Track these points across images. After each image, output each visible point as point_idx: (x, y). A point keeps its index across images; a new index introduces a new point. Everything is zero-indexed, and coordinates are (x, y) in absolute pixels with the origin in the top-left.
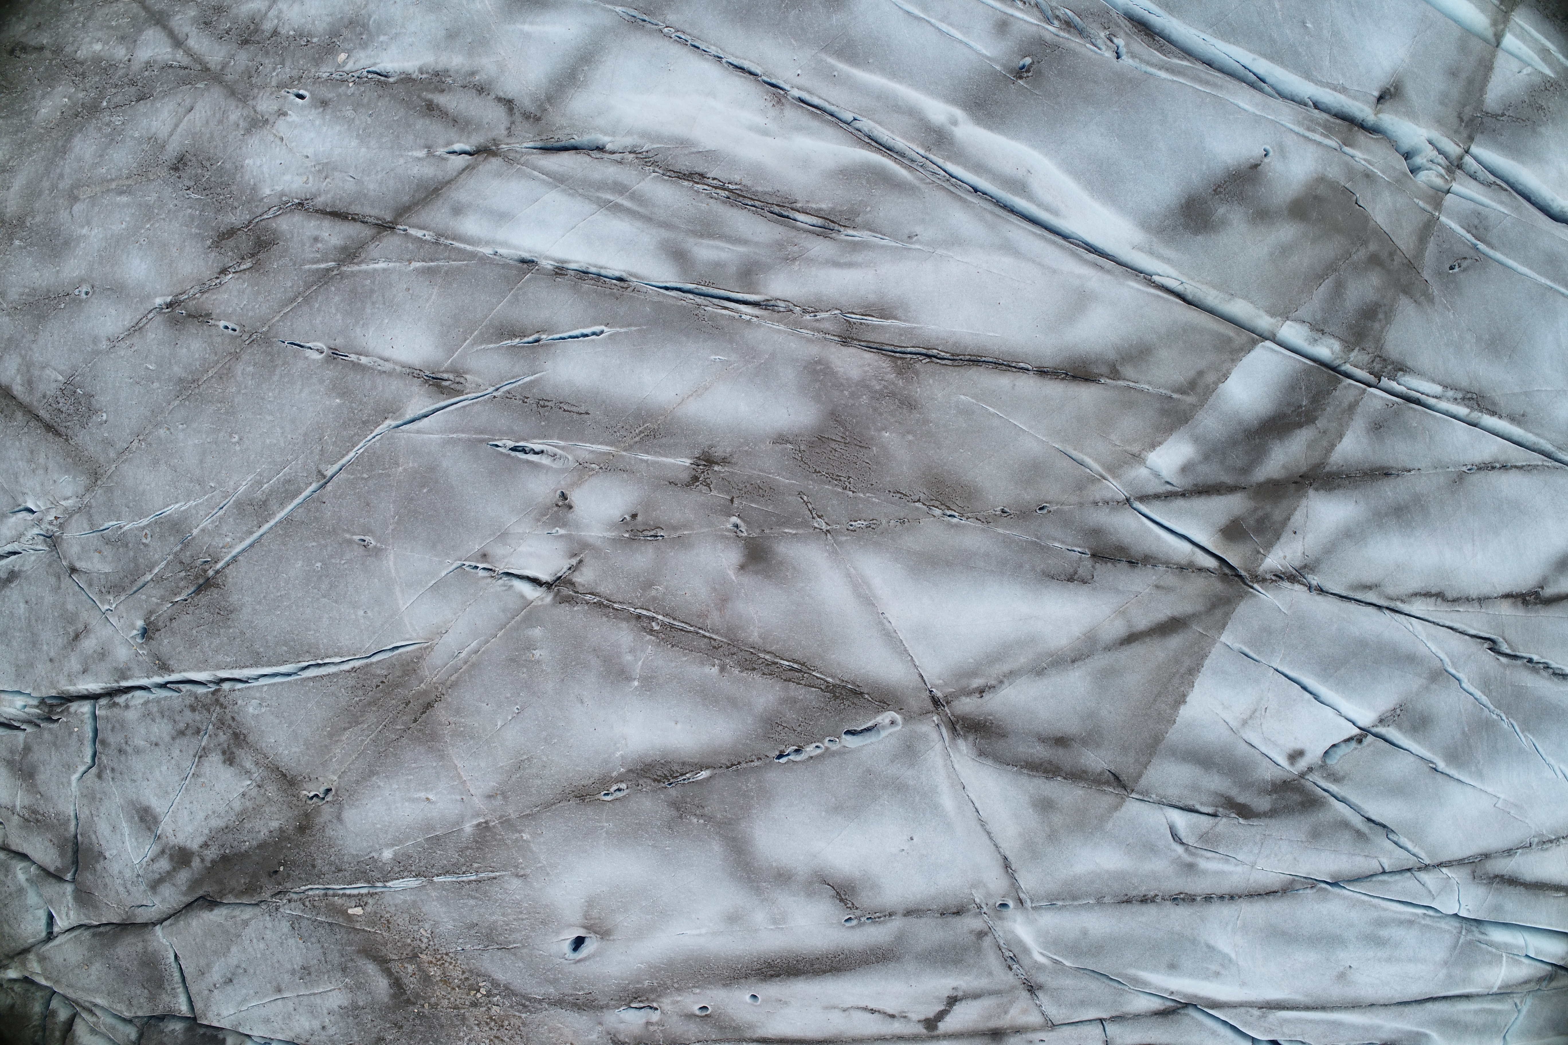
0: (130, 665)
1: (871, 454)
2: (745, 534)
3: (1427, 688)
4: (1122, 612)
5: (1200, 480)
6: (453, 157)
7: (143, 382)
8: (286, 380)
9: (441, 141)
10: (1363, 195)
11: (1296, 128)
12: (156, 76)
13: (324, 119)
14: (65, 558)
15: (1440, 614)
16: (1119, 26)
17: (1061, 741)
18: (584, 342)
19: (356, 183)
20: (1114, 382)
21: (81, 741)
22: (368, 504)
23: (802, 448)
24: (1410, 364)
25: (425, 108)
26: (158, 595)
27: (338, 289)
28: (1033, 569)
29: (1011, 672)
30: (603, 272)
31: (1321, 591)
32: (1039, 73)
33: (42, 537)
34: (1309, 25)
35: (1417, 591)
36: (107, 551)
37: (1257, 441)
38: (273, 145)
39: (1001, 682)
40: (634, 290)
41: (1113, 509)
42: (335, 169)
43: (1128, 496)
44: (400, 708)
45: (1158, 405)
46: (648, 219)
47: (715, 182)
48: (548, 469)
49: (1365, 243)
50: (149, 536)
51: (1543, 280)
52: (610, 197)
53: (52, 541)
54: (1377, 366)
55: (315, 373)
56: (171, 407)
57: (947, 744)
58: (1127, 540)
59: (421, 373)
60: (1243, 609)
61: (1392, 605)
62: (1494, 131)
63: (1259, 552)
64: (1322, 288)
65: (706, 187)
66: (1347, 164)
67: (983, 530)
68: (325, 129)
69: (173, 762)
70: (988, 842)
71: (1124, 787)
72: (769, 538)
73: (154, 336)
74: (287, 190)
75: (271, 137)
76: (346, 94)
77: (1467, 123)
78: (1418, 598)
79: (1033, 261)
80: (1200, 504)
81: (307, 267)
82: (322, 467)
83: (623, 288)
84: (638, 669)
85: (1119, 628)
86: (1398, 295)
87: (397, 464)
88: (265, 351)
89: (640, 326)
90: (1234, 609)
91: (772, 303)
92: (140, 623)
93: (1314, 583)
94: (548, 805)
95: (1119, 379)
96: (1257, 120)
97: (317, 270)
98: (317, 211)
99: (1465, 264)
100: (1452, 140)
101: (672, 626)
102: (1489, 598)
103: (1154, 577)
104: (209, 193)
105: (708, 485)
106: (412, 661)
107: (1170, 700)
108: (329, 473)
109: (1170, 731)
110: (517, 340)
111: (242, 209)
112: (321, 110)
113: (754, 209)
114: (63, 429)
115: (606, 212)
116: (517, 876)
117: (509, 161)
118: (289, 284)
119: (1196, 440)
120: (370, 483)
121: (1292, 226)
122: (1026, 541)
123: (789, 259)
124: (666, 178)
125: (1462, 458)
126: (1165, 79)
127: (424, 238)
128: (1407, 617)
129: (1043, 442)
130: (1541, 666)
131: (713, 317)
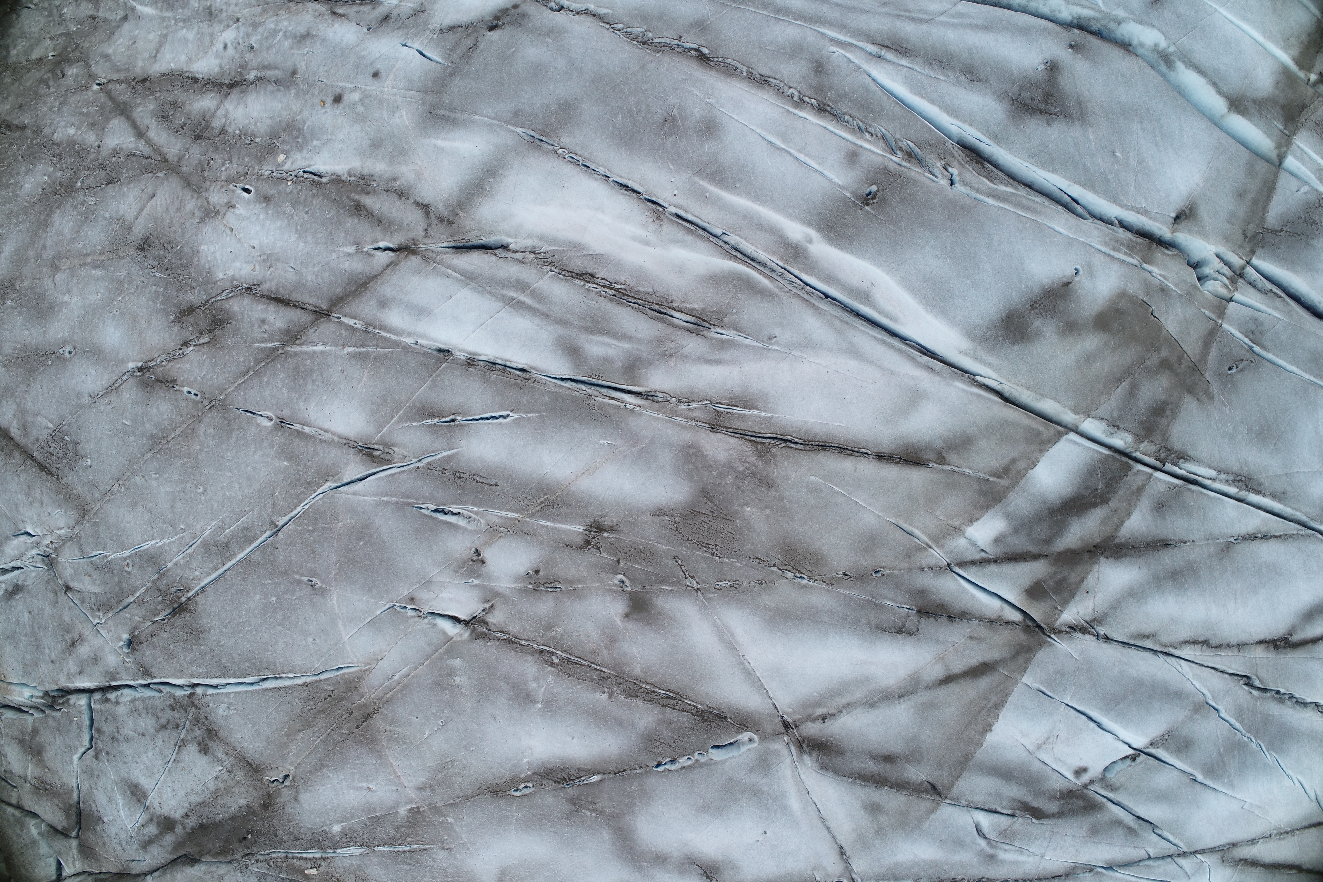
0: (119, 670)
1: (736, 527)
2: (629, 589)
3: (1191, 718)
4: (941, 659)
5: (1010, 549)
6: (378, 253)
7: (121, 435)
8: (242, 443)
9: (368, 239)
10: (1158, 307)
11: (1103, 249)
12: (123, 162)
13: (267, 214)
14: (61, 578)
15: (1205, 658)
16: (954, 157)
17: (888, 759)
18: (493, 424)
19: (296, 274)
20: (941, 466)
21: (80, 728)
22: (314, 552)
23: (677, 519)
24: (1190, 453)
25: (353, 208)
26: (140, 615)
27: (283, 366)
28: (869, 623)
29: (848, 704)
30: (508, 364)
31: (1107, 639)
32: (883, 200)
33: (40, 557)
34: (1118, 154)
35: (1187, 639)
36: (96, 575)
37: (1059, 517)
38: (224, 234)
39: (840, 711)
40: (534, 381)
41: (936, 573)
42: (278, 260)
43: (949, 562)
44: (345, 716)
45: (977, 487)
46: (546, 316)
47: (603, 281)
48: (464, 530)
50: (131, 565)
51: (1307, 376)
52: (513, 294)
53: (49, 560)
54: (1163, 455)
55: (266, 439)
56: (145, 459)
57: (795, 759)
58: (947, 598)
59: (356, 444)
60: (1042, 655)
61: (1166, 650)
62: (1273, 245)
63: (1057, 609)
64: (1119, 390)
65: (595, 286)
66: (1145, 280)
67: (828, 590)
68: (268, 223)
69: (157, 749)
70: (828, 835)
71: (939, 794)
72: (649, 592)
73: (128, 396)
74: (237, 275)
75: (222, 227)
76: (285, 191)
77: (1250, 239)
78: (1188, 645)
79: (875, 364)
80: (1010, 569)
81: (256, 345)
82: (274, 518)
83: (525, 379)
84: (541, 694)
85: (938, 671)
86: (1184, 395)
87: (337, 519)
88: (223, 416)
89: (540, 412)
90: (1035, 656)
91: (651, 394)
92: (126, 636)
93: (1102, 633)
94: (469, 798)
95: (944, 464)
96: (1070, 242)
97: (265, 348)
98: (263, 296)
99: (1241, 365)
100: (1236, 254)
101: (569, 661)
102: (1246, 644)
103: (969, 630)
104: (170, 273)
105: (598, 548)
106: (354, 680)
107: (979, 728)
108: (280, 524)
109: (978, 752)
110: (436, 420)
111: (200, 290)
112: (264, 205)
113: (636, 306)
114: (55, 470)
115: (510, 309)
116: (443, 849)
117: (427, 259)
118: (242, 359)
119: (1008, 516)
120: (315, 534)
121: (1096, 337)
122: (863, 600)
123: (667, 356)
124: (561, 276)
125: (1230, 531)
126: (992, 205)
127: (356, 326)
128: (1177, 659)
129: (879, 516)
130: (1286, 697)
131: (602, 407)
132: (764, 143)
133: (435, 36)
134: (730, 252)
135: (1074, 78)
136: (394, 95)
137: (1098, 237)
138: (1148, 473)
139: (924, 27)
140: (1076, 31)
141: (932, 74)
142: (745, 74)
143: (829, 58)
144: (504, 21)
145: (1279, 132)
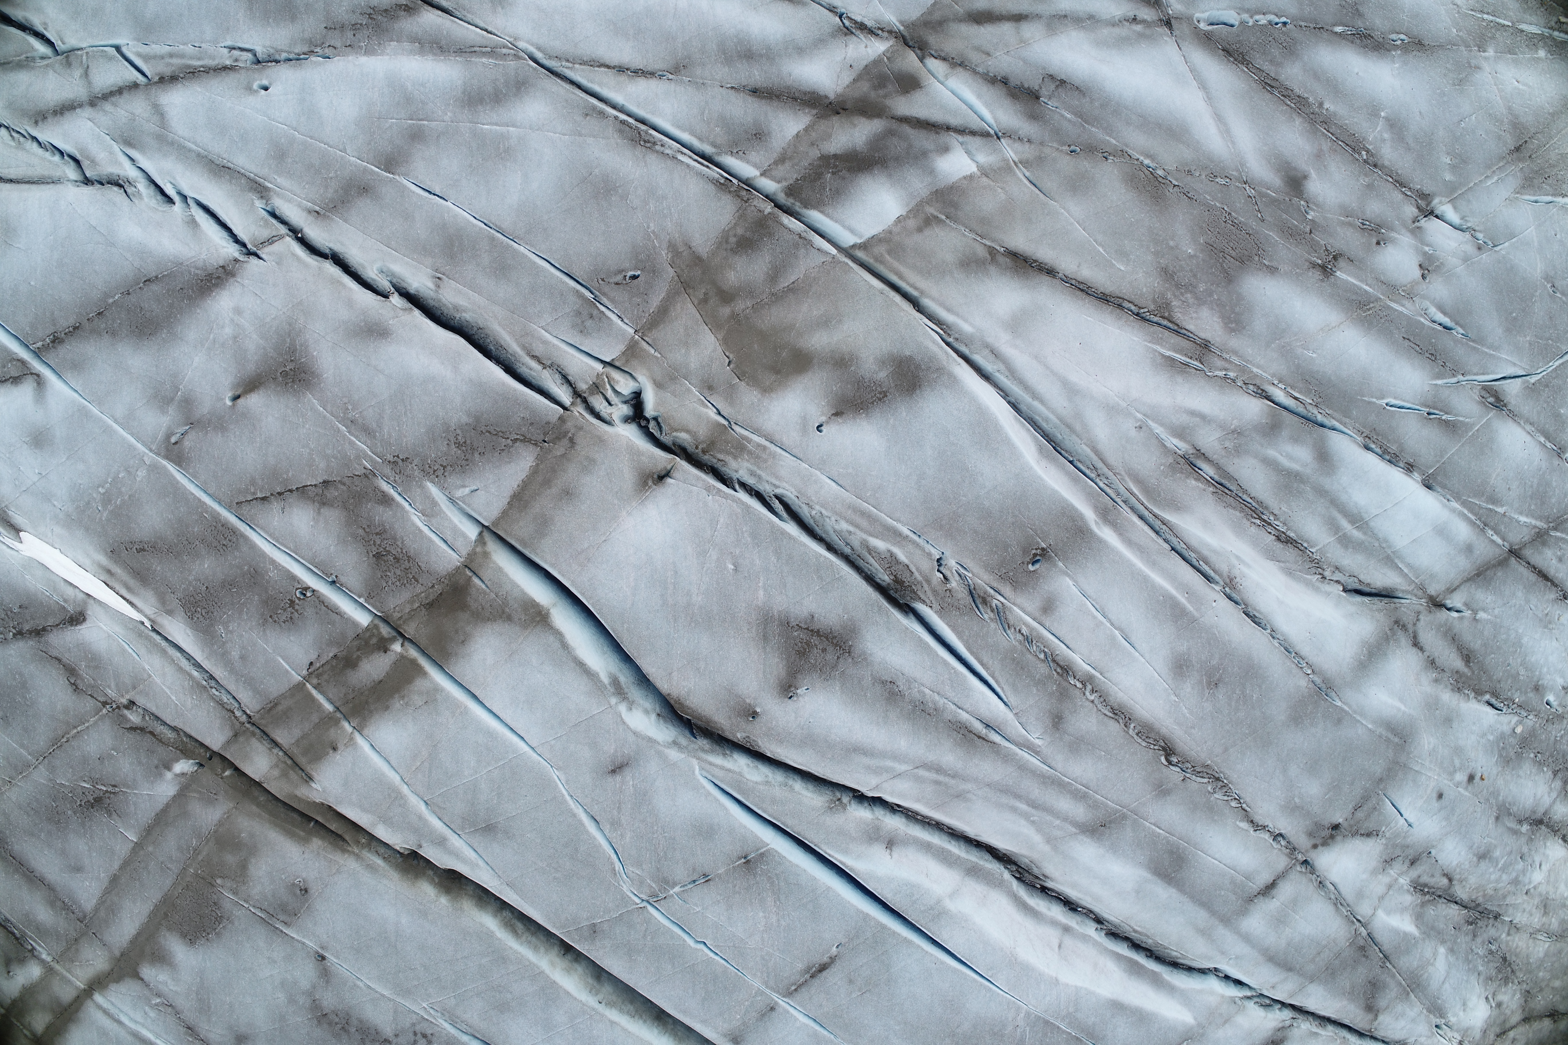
1: (1205, 237)
2: (1302, 203)
4: (1023, 42)
5: (933, 136)
6: (1459, 605)
9: (1464, 625)
10: (721, 368)
11: (779, 450)
13: (1540, 673)
16: (933, 592)
18: (1400, 400)
19: (1529, 601)
20: (993, 245)
23: (1257, 258)
24: (711, 188)
25: (1471, 660)
27: (1552, 510)
28: (1092, 101)
29: (1113, 26)
30: (1379, 459)
31: (832, 11)
32: (1025, 551)
34: (731, 567)
37: (876, 155)
39: (1120, 21)
40: (1361, 434)
41: (1016, 133)
42: (1540, 621)
43: (997, 142)
44: (1534, 156)
45: (959, 213)
46: (1335, 503)
47: (1270, 531)
48: (1431, 304)
49: (734, 316)
51: (522, 249)
52: (1357, 534)
54: (743, 195)
58: (1007, 102)
59: (1508, 413)
60: (914, 13)
62: (532, 424)
63: (888, 58)
64: (793, 278)
65: (1278, 528)
66: (732, 403)
67: (1127, 146)
68: (1541, 662)
72: (1286, 194)
76: (1521, 693)
77: (565, 436)
79: (1052, 371)
83: (1368, 439)
84: (1381, 124)
86: (708, 257)
87: (1530, 344)
89: (1362, 400)
90: (922, 15)
91: (1257, 395)
93: (838, 19)
94: (1441, 46)
95: (990, 247)
96: (821, 465)
98: (1556, 585)
99: (619, 278)
100: (583, 423)
101: (1353, 150)
103: (990, 63)
105: (1327, 250)
106: (1527, 187)
110: (1443, 418)
112: (1540, 684)
113: (1244, 496)
115: (1365, 516)
116: (1458, 6)
117: (1422, 588)
119: (932, 172)
120: (1547, 335)
121: (813, 346)
122: (1093, 126)
123: (1237, 433)
124: (1305, 545)
125: (672, 86)
126: (904, 525)
127: (1492, 532)
129: (1064, 208)
131: (1308, 392)
132: (1133, 639)
133: (1383, 829)
134: (1167, 530)
135: (764, 672)
136: (1430, 769)
137: (782, 466)
138: (766, 177)
139: (931, 757)
140: (739, 738)
141: (937, 697)
142: (1132, 726)
143: (1045, 732)
144: (1327, 833)
145: (481, 574)
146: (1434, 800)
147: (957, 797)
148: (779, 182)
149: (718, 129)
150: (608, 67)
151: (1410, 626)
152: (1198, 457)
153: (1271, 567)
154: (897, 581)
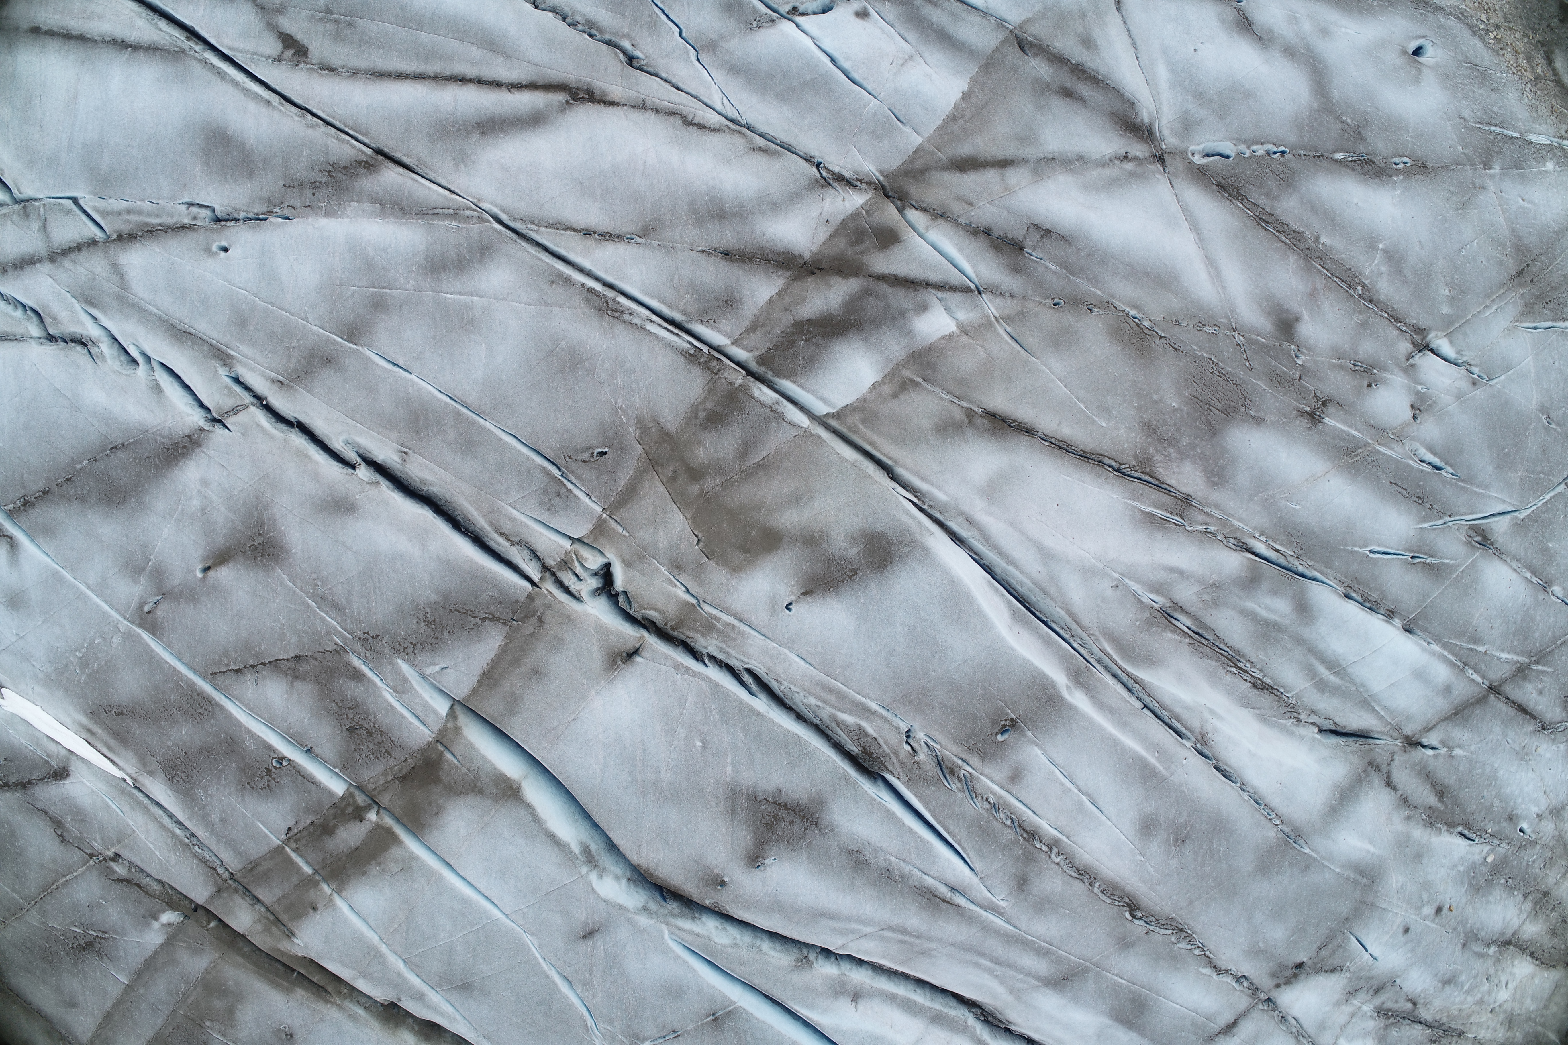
1: (1190, 389)
2: (1293, 347)
3: (722, 37)
4: (1008, 189)
5: (911, 294)
6: (1435, 743)
9: (1440, 761)
10: (690, 548)
11: (748, 628)
13: (1514, 804)
15: (690, 105)
16: (901, 763)
17: (1067, 94)
19: (1507, 736)
20: (971, 407)
22: (1543, 451)
23: (1243, 409)
24: (681, 360)
25: (1445, 795)
27: (1534, 643)
28: (1078, 250)
29: (1104, 166)
30: (1361, 607)
31: (808, 160)
32: (994, 722)
34: (699, 744)
35: (710, 134)
37: (852, 318)
38: (1551, 788)
39: (1111, 161)
41: (998, 287)
42: (1517, 753)
43: (978, 296)
44: (1537, 279)
45: (937, 375)
46: (1313, 650)
47: (1246, 678)
48: (1423, 445)
49: (703, 494)
51: (487, 425)
52: (1333, 679)
54: (714, 365)
55: (1559, 573)
57: (1157, 122)
58: (990, 255)
59: (1494, 552)
60: (895, 162)
61: (738, 128)
62: (500, 602)
63: (866, 212)
64: (764, 454)
65: (1254, 675)
66: (701, 583)
67: (1113, 297)
68: (1516, 793)
70: (1131, 28)
71: (1017, 37)
72: (1276, 339)
74: (1550, 744)
75: (1552, 796)
76: (1494, 823)
77: (533, 615)
78: (707, 126)
79: (1027, 537)
80: (914, 272)
82: (1567, 492)
83: (1351, 588)
84: (1379, 256)
86: (677, 433)
87: (1521, 479)
89: (1345, 550)
90: (903, 164)
91: (1238, 548)
93: (813, 169)
94: (1445, 167)
95: (967, 409)
96: (791, 644)
97: (1544, 665)
98: (1535, 718)
99: (586, 455)
100: (553, 600)
101: (1349, 286)
102: (634, 107)
103: (972, 214)
105: (1316, 396)
106: (1527, 314)
107: (974, 100)
108: (1564, 486)
109: (975, 73)
110: (1428, 561)
112: (1514, 812)
113: (1221, 646)
115: (1343, 663)
116: (1465, 119)
117: (1398, 729)
118: (1563, 658)
119: (909, 333)
120: (1539, 469)
121: (783, 524)
122: (1078, 277)
123: (1216, 586)
124: (1281, 690)
125: (640, 251)
126: (873, 700)
127: (1472, 672)
128: (724, 112)
129: (1045, 365)
130: (580, 27)
131: (1289, 544)
132: (1101, 803)
133: (1348, 964)
134: (1140, 689)
135: (732, 844)
136: (1397, 907)
137: (750, 645)
138: (738, 346)
139: (896, 921)
140: (707, 902)
141: (903, 865)
142: (1097, 885)
143: (1010, 894)
144: (1290, 972)
145: (453, 749)
146: (1401, 935)
147: (922, 953)
148: (750, 351)
149: (688, 297)
150: (575, 230)
151: (1384, 767)
152: (1175, 610)
153: (1246, 715)
154: (865, 751)
